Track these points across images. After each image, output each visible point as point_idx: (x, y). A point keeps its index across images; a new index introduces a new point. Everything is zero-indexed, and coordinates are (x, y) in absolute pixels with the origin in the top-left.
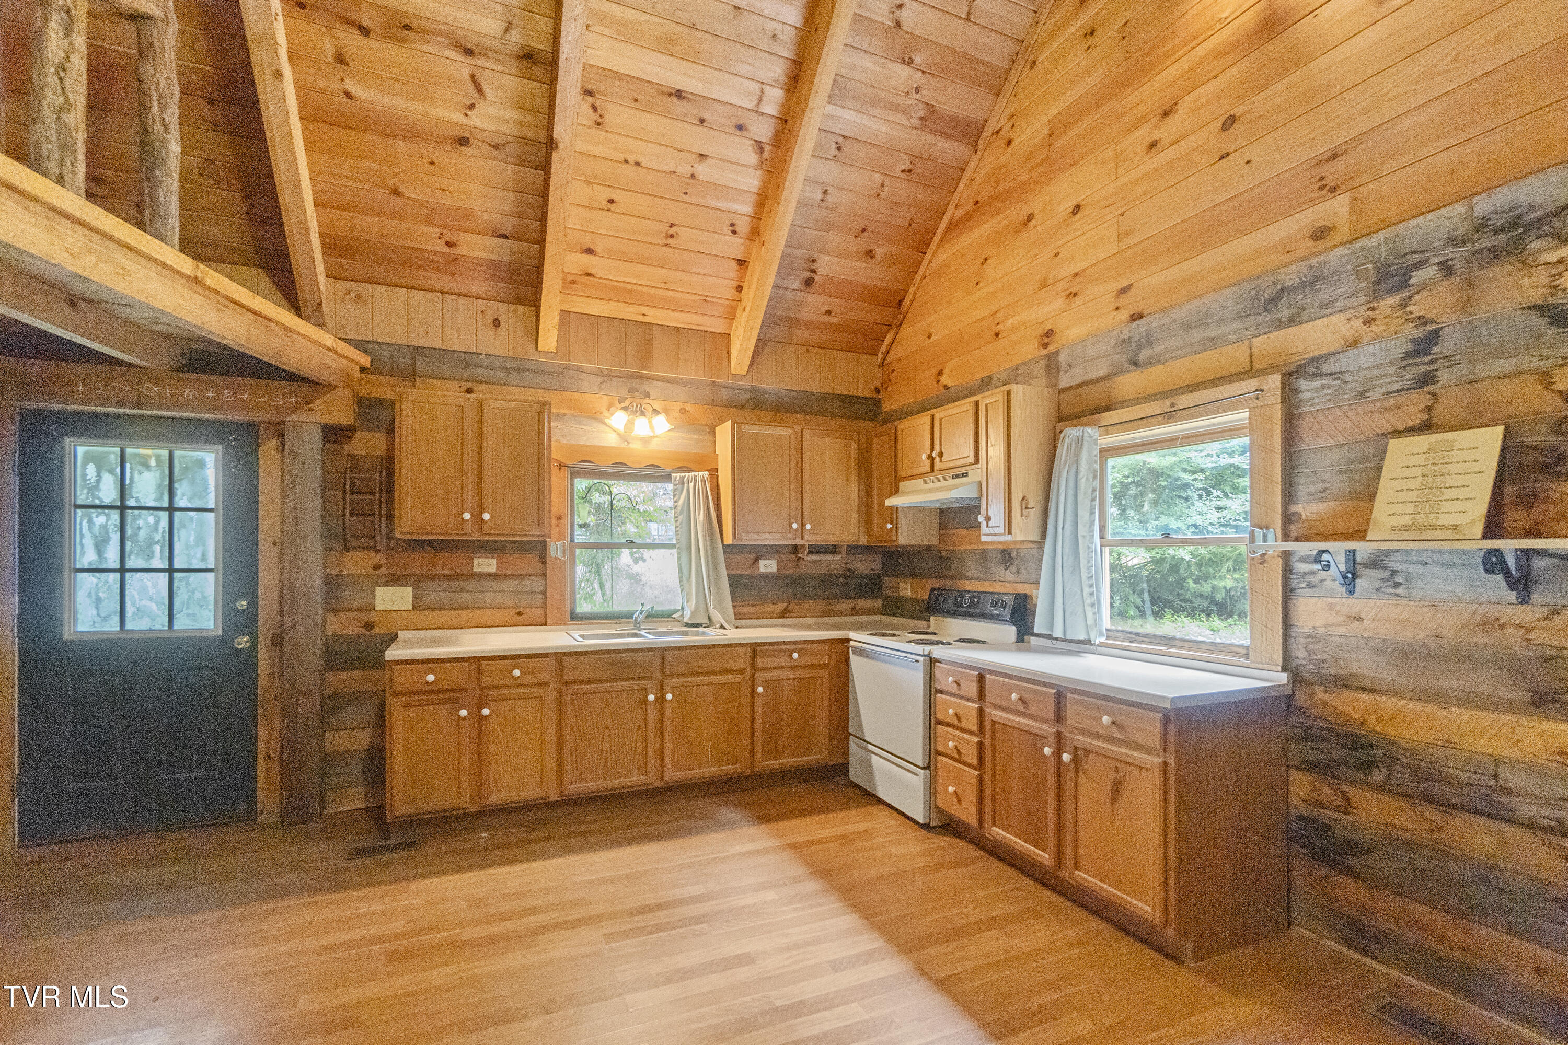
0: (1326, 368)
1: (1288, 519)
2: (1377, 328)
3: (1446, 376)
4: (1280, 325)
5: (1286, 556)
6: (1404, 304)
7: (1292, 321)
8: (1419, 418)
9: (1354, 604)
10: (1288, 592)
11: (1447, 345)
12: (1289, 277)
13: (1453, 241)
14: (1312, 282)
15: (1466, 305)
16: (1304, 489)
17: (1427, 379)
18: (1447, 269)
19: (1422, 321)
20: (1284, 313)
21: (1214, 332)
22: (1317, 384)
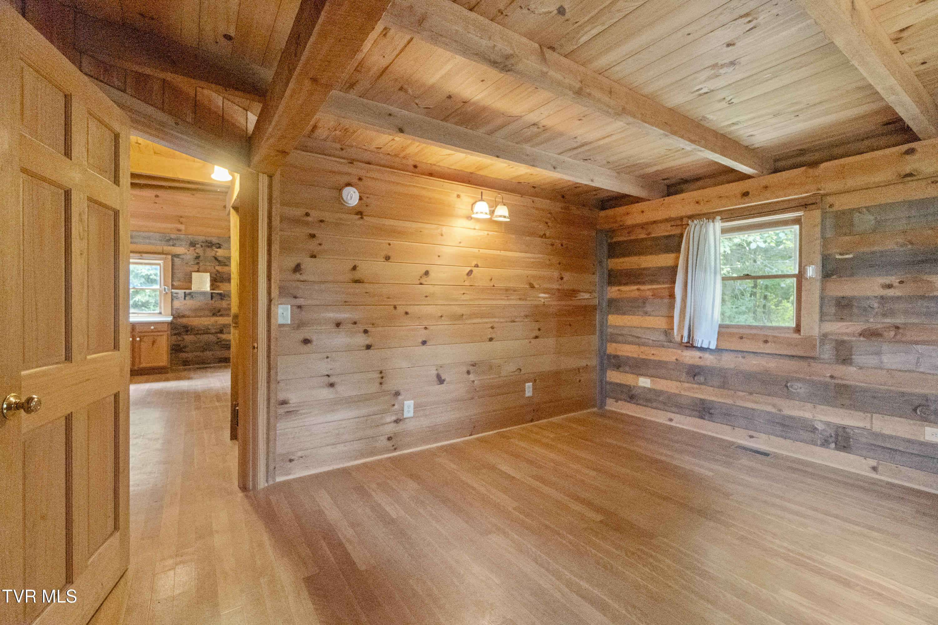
0: (181, 257)
1: (172, 285)
2: (189, 252)
3: (201, 264)
4: (170, 246)
5: (172, 292)
6: (195, 249)
7: (173, 245)
8: (197, 270)
9: (185, 302)
10: (172, 300)
11: (202, 258)
12: (173, 236)
13: (203, 242)
14: (178, 239)
15: (204, 253)
16: (176, 279)
17: (198, 263)
18: (202, 246)
19: (197, 253)
20: (171, 244)
21: (153, 241)
22: (178, 259)
